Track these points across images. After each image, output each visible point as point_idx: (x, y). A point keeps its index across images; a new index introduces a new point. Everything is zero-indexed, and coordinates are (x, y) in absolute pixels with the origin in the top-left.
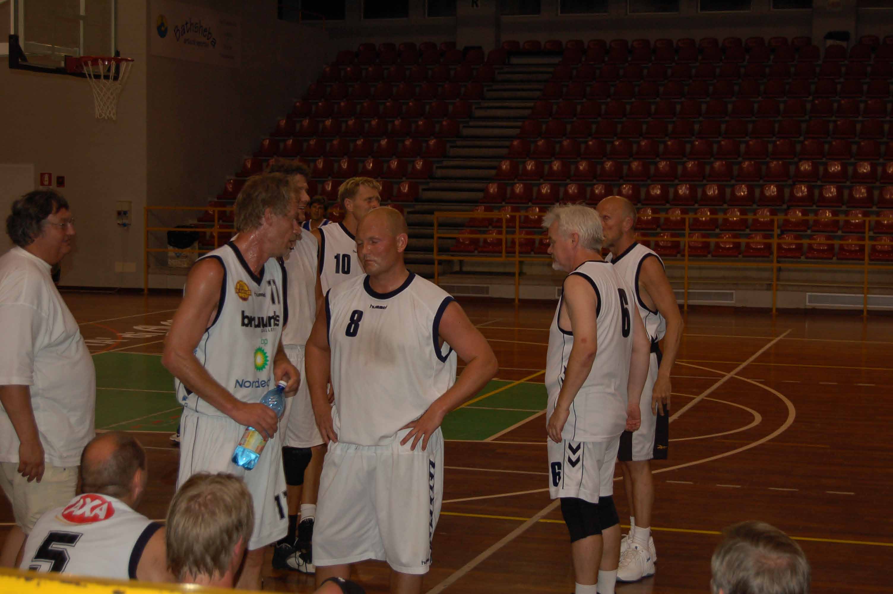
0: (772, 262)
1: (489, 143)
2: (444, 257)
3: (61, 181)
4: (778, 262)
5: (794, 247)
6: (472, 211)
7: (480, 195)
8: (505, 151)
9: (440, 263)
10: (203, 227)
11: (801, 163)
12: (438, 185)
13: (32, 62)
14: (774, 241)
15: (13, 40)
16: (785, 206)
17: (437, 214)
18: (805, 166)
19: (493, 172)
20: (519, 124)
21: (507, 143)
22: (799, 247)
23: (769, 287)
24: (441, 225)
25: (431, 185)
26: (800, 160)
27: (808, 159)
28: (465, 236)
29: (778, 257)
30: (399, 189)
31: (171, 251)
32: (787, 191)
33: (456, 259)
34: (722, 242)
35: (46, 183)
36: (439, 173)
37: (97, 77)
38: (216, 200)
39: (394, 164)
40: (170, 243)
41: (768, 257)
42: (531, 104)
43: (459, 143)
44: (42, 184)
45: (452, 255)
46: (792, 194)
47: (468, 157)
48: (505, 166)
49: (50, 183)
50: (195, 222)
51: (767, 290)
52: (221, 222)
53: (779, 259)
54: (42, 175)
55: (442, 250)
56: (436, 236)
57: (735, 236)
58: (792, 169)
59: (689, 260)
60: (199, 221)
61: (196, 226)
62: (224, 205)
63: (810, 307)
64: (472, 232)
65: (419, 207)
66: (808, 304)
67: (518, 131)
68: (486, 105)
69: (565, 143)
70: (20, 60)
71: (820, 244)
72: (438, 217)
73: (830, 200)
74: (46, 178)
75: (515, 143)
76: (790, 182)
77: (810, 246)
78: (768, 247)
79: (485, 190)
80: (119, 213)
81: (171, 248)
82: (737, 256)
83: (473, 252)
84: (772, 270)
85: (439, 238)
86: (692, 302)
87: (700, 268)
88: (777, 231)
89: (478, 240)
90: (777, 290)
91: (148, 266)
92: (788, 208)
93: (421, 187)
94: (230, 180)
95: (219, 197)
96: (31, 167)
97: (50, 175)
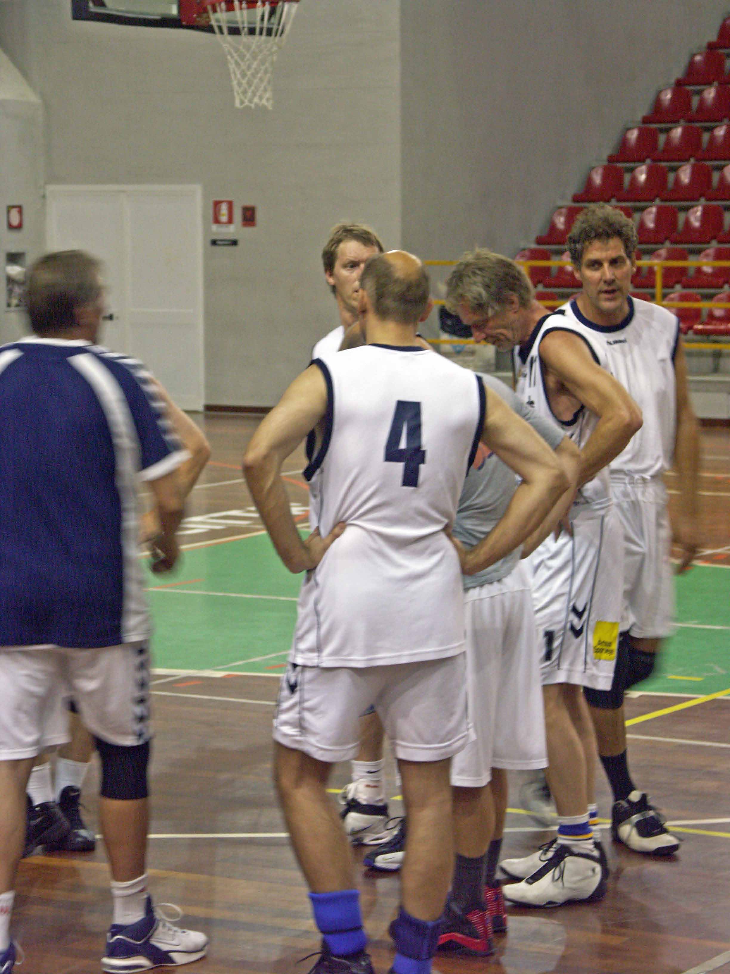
3: (249, 216)
13: (114, 8)
31: (446, 342)
35: (224, 218)
38: (534, 246)
40: (444, 329)
44: (217, 221)
52: (541, 288)
54: (217, 204)
62: (545, 256)
74: (224, 209)
81: (445, 337)
94: (560, 208)
95: (539, 241)
96: (198, 189)
97: (230, 204)
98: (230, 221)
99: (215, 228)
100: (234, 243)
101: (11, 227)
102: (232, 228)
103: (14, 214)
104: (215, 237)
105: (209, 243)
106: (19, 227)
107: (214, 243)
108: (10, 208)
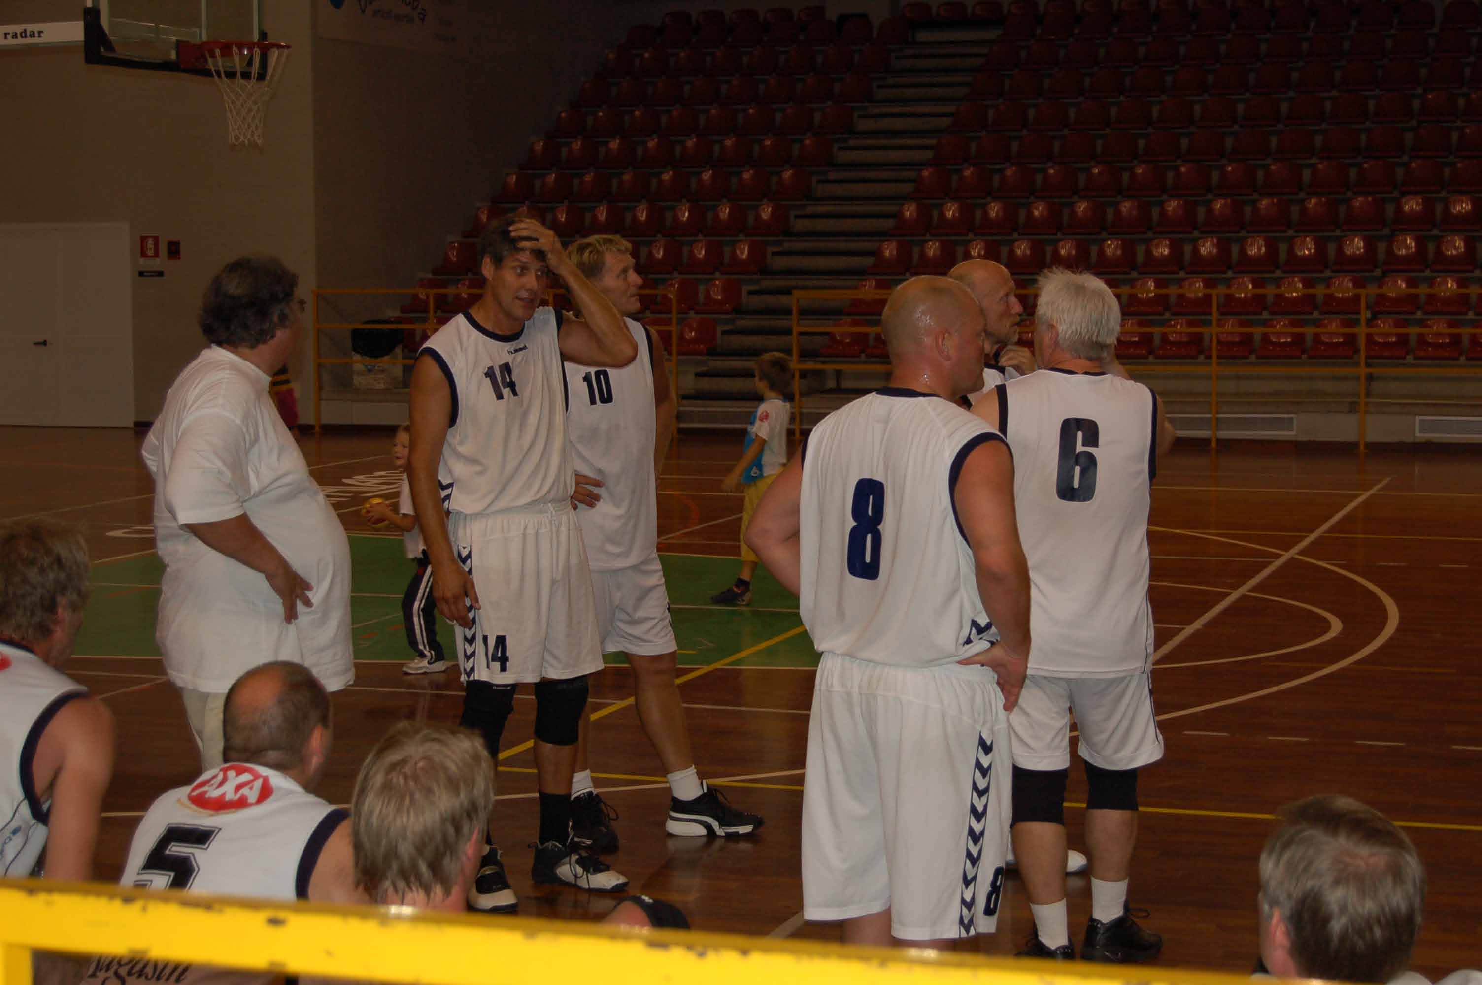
0: (1357, 365)
1: (885, 175)
2: (810, 365)
3: (174, 250)
4: (1368, 365)
5: (1394, 339)
6: (856, 288)
7: (869, 261)
8: (909, 188)
9: (804, 375)
10: (410, 321)
11: (1404, 200)
12: (798, 245)
13: (122, 53)
14: (1361, 331)
15: (91, 17)
16: (1378, 272)
17: (797, 293)
18: (1412, 205)
19: (890, 223)
20: (933, 142)
21: (912, 175)
22: (1403, 340)
23: (1353, 408)
24: (805, 312)
25: (787, 246)
26: (1403, 194)
27: (1416, 193)
28: (843, 329)
29: (1368, 357)
30: (733, 254)
31: (359, 362)
32: (1382, 247)
33: (829, 368)
34: (1273, 333)
35: (150, 252)
36: (800, 225)
37: (231, 75)
38: (430, 276)
39: (725, 212)
40: (356, 349)
41: (1351, 357)
42: (951, 109)
43: (832, 176)
44: (144, 254)
45: (824, 363)
46: (1390, 252)
47: (846, 199)
48: (909, 211)
50: (397, 314)
51: (1350, 412)
52: (439, 313)
53: (1369, 361)
54: (143, 240)
55: (805, 354)
56: (796, 330)
57: (1294, 323)
58: (1390, 209)
59: (1219, 364)
60: (403, 311)
61: (399, 321)
62: (444, 284)
63: (1424, 441)
64: (856, 323)
65: (768, 283)
66: (1418, 434)
67: (930, 154)
68: (876, 111)
69: (1009, 173)
70: (102, 50)
71: (1438, 335)
72: (799, 298)
73: (1453, 260)
74: (150, 243)
75: (926, 173)
76: (1387, 231)
77: (1421, 338)
78: (1351, 341)
79: (876, 254)
81: (357, 357)
82: (1300, 357)
83: (859, 356)
84: (1358, 378)
85: (801, 334)
86: (1224, 434)
87: (1238, 378)
88: (1365, 314)
89: (866, 335)
90: (1367, 412)
91: (320, 388)
92: (1385, 274)
93: (770, 249)
94: (453, 243)
95: (435, 272)
96: (125, 226)
97: (156, 239)
98: (156, 254)
99: (142, 261)
100: (160, 274)
102: (158, 260)
104: (142, 269)
105: (137, 274)
107: (141, 274)
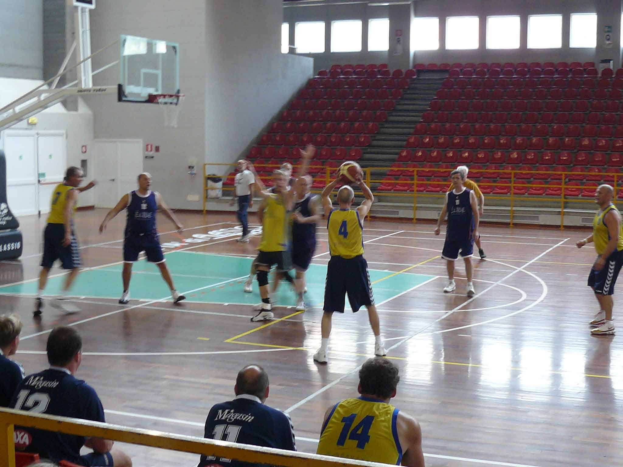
1: (402, 126)
3: (157, 149)
4: (565, 198)
7: (396, 156)
8: (412, 130)
12: (373, 150)
13: (130, 98)
14: (563, 187)
16: (571, 164)
18: (585, 142)
19: (405, 143)
20: (421, 114)
21: (413, 126)
24: (372, 174)
25: (369, 150)
26: (583, 137)
27: (587, 137)
28: (386, 181)
29: (566, 196)
30: (350, 153)
33: (382, 194)
35: (149, 150)
36: (374, 143)
39: (347, 138)
41: (560, 195)
42: (429, 102)
44: (147, 150)
45: (379, 192)
46: (576, 158)
47: (390, 134)
48: (411, 139)
49: (151, 150)
51: (558, 214)
54: (147, 145)
56: (369, 181)
58: (577, 142)
63: (583, 225)
64: (390, 179)
66: (581, 223)
67: (420, 119)
68: (403, 102)
69: (447, 126)
70: (123, 98)
72: (370, 170)
73: (598, 162)
74: (149, 147)
75: (418, 126)
76: (576, 151)
79: (400, 154)
80: (190, 167)
82: (542, 195)
83: (390, 190)
84: (561, 202)
85: (371, 182)
86: (515, 221)
90: (564, 215)
91: (206, 197)
92: (574, 166)
93: (362, 152)
95: (247, 157)
96: (141, 141)
97: (151, 146)
99: (146, 153)
101: (82, 152)
102: (152, 153)
103: (84, 148)
106: (85, 152)
107: (146, 157)
108: (83, 146)
